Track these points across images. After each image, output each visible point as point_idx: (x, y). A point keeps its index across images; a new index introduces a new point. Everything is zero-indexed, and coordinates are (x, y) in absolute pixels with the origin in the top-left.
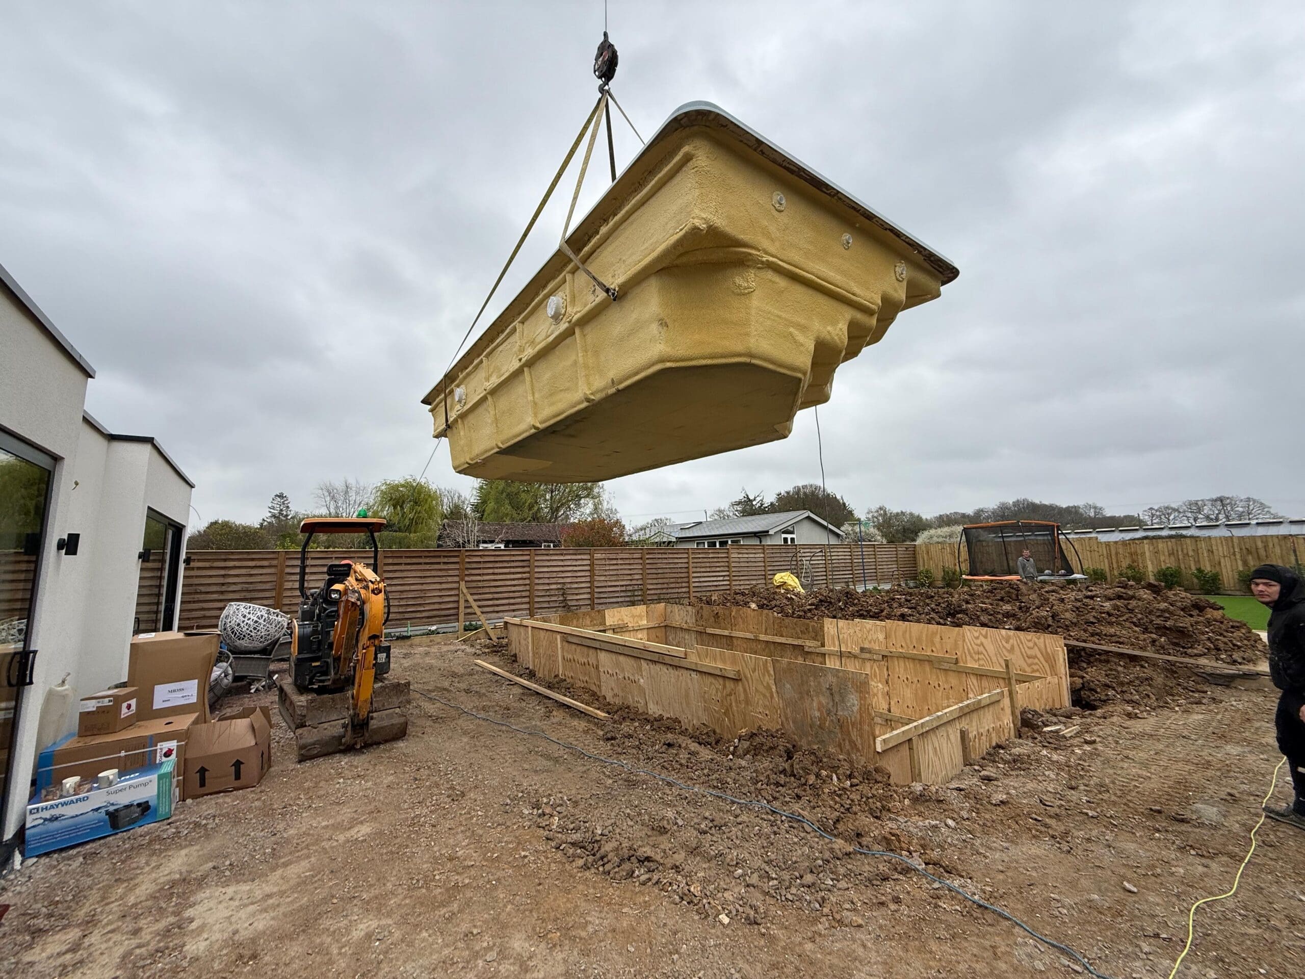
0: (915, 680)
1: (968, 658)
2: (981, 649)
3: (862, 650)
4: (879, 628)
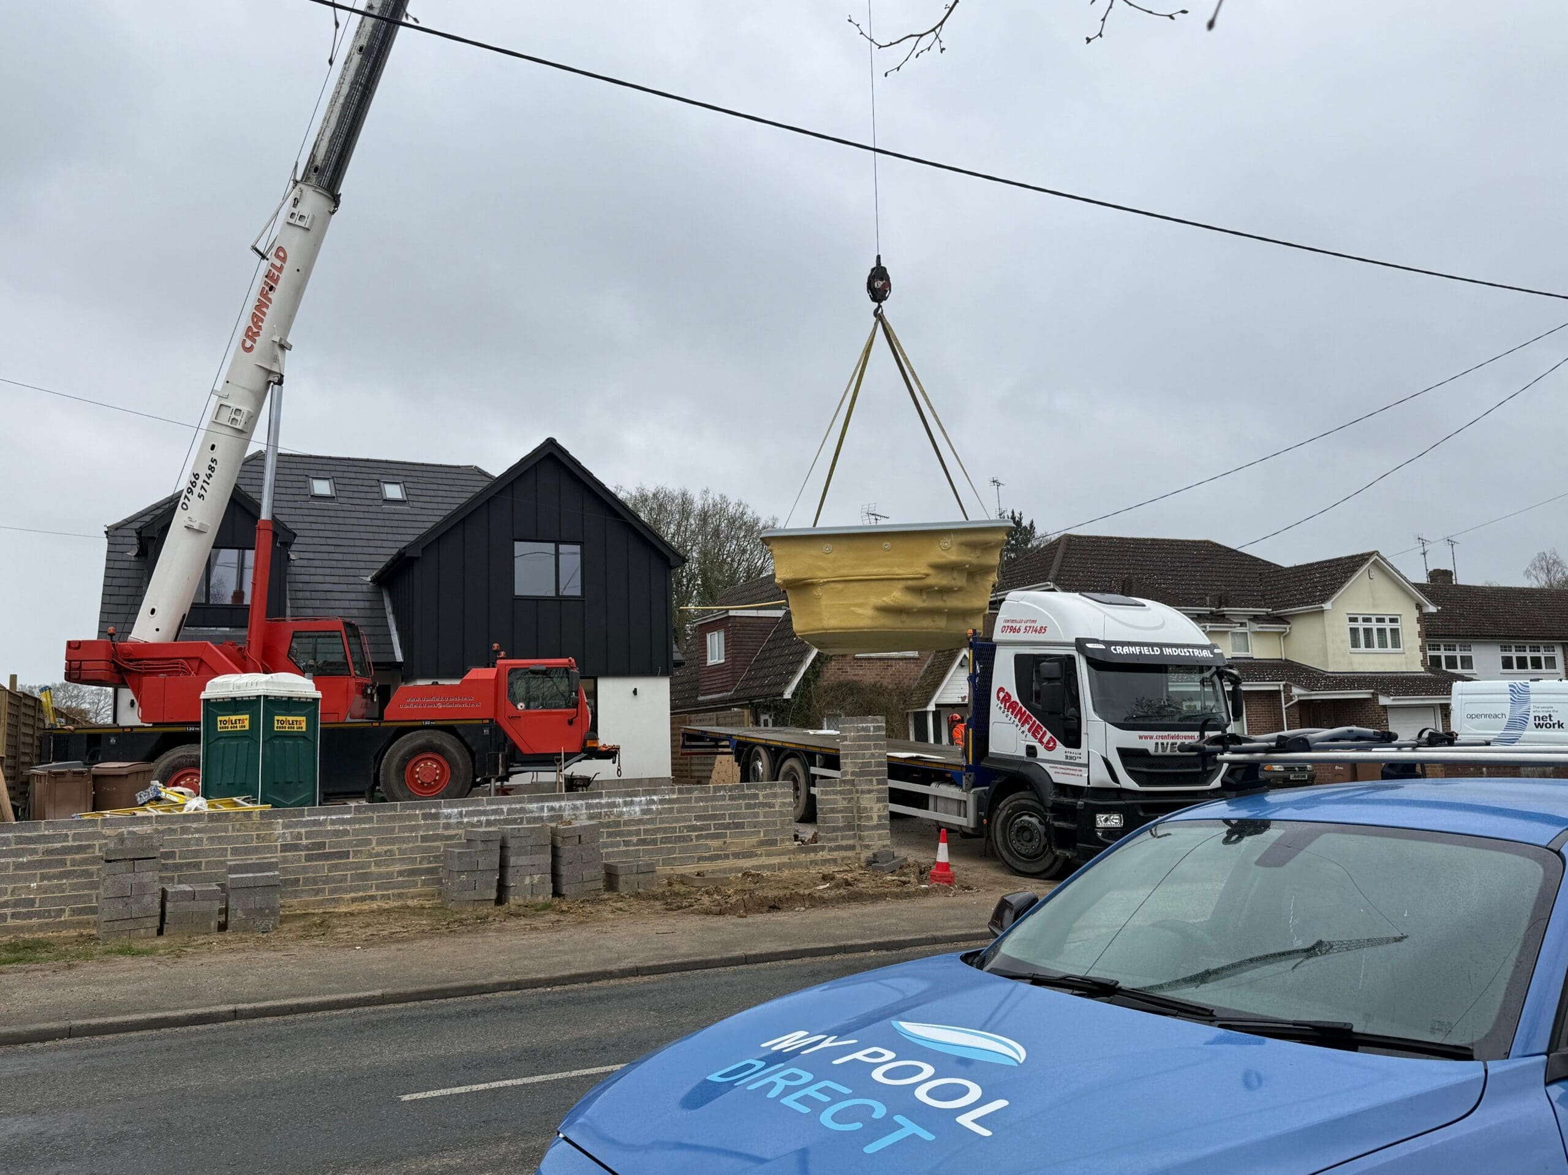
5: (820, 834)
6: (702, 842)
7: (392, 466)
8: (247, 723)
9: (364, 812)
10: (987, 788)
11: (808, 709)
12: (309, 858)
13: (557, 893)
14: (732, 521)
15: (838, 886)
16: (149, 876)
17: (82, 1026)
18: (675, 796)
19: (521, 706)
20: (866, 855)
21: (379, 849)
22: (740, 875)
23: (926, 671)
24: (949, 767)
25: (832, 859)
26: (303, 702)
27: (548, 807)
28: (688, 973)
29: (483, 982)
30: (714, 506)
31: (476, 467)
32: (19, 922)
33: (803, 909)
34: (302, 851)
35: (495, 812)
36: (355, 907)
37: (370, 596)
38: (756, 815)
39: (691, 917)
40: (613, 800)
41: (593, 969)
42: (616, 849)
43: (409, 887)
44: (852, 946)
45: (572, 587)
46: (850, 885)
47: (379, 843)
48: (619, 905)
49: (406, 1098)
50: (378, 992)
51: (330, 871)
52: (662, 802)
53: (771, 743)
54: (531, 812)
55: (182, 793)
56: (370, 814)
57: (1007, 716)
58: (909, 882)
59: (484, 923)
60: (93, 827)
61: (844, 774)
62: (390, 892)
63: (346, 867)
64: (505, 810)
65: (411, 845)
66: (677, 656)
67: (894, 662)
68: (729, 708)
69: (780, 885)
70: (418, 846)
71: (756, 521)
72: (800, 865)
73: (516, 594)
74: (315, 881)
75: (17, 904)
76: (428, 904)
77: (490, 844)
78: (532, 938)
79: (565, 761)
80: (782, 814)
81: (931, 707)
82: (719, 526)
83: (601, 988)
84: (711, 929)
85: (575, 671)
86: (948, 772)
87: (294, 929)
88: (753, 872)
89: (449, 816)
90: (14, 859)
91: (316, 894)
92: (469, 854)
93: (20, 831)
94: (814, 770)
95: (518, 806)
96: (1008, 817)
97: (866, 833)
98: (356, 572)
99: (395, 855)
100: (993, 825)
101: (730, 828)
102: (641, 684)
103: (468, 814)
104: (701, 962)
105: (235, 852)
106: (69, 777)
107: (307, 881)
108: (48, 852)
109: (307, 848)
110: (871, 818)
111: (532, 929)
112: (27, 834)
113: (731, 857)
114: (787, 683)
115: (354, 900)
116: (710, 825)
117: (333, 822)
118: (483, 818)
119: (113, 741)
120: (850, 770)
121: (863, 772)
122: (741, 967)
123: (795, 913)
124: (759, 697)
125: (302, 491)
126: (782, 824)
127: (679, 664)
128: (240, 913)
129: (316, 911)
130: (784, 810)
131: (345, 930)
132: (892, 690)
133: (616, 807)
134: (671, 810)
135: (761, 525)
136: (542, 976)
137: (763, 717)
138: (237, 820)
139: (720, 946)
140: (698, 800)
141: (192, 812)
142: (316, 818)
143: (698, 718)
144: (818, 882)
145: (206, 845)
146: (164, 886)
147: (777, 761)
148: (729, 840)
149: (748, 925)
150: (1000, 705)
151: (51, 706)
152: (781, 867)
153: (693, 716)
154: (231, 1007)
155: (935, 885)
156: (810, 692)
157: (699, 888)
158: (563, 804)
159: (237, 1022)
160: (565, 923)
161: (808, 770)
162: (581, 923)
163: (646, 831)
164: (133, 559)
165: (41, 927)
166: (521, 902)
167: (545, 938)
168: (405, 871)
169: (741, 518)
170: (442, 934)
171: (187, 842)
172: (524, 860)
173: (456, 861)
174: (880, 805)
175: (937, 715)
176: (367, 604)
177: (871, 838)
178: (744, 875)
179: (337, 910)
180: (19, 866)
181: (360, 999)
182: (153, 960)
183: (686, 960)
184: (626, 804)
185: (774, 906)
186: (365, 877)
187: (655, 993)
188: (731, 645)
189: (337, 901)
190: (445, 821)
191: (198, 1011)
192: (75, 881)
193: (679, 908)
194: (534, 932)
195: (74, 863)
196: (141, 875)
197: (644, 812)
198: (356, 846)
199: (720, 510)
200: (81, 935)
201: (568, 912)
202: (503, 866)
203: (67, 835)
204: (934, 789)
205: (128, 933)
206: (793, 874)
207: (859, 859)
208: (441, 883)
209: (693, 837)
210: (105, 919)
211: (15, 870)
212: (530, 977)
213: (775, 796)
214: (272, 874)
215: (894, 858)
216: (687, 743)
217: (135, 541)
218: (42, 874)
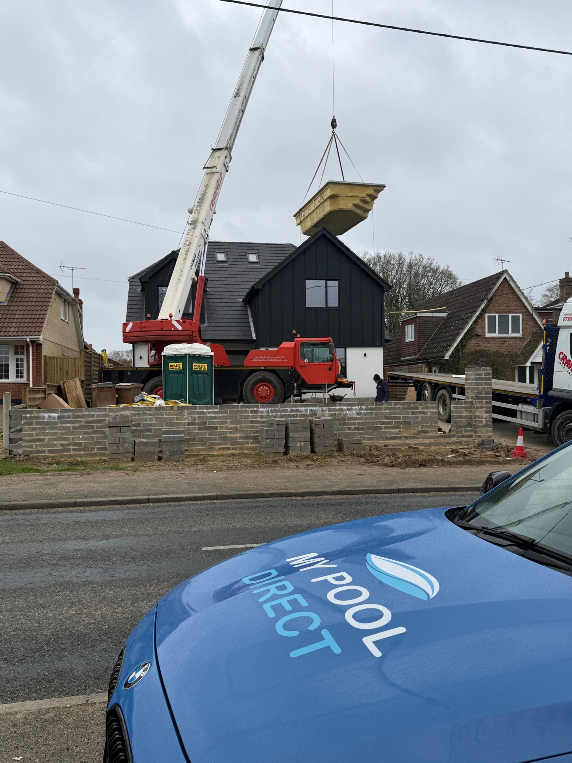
5: (453, 428)
6: (388, 430)
7: (253, 245)
8: (181, 367)
9: (224, 409)
10: (551, 407)
11: (458, 364)
12: (200, 429)
13: (313, 451)
14: (425, 268)
15: (459, 456)
16: (127, 434)
17: (81, 502)
18: (374, 407)
19: (306, 361)
20: (478, 440)
21: (231, 426)
22: (407, 447)
23: (526, 345)
24: (529, 396)
25: (459, 442)
26: (206, 357)
27: (309, 409)
28: (367, 495)
29: (264, 492)
30: (415, 260)
31: (291, 244)
32: (75, 453)
33: (437, 467)
34: (196, 425)
35: (284, 411)
36: (220, 452)
37: (241, 308)
38: (417, 418)
39: (377, 467)
40: (341, 407)
41: (318, 490)
42: (343, 432)
43: (245, 444)
44: (458, 488)
45: (333, 302)
46: (466, 456)
47: (231, 423)
48: (343, 459)
49: (204, 549)
50: (214, 494)
51: (209, 435)
52: (367, 409)
53: (433, 381)
54: (301, 412)
55: (155, 398)
56: (226, 410)
57: (564, 368)
58: (500, 456)
59: (276, 463)
60: (105, 411)
61: (467, 398)
62: (236, 446)
63: (216, 434)
64: (289, 410)
65: (245, 425)
66: (387, 337)
67: (508, 340)
68: (416, 364)
69: (428, 454)
70: (248, 426)
71: (438, 268)
72: (441, 444)
73: (307, 306)
74: (202, 439)
75: (75, 444)
76: (253, 453)
77: (280, 426)
78: (296, 472)
79: (327, 388)
80: (431, 418)
81: (528, 364)
82: (418, 270)
83: (321, 500)
84: (385, 474)
85: (332, 344)
86: (528, 398)
87: (191, 461)
88: (414, 446)
89: (262, 412)
90: (72, 425)
91: (203, 446)
92: (271, 431)
93: (74, 413)
94: (454, 396)
95: (295, 409)
96: (562, 423)
97: (478, 429)
98: (235, 297)
99: (238, 429)
100: (553, 427)
101: (403, 424)
102: (369, 351)
103: (272, 411)
104: (374, 490)
105: (167, 424)
106: (106, 389)
107: (199, 439)
108: (86, 422)
109: (198, 424)
110: (482, 421)
111: (297, 468)
112: (78, 414)
113: (403, 438)
114: (447, 351)
115: (220, 449)
116: (392, 422)
117: (210, 413)
118: (279, 414)
119: (129, 373)
120: (470, 396)
121: (478, 397)
122: (395, 494)
123: (432, 468)
124: (431, 358)
125: (213, 259)
126: (431, 423)
127: (388, 341)
128: (167, 453)
129: (203, 453)
130: (432, 415)
131: (213, 463)
132: (506, 355)
133: (343, 411)
134: (371, 413)
135: (440, 270)
136: (292, 491)
137: (434, 369)
138: (167, 411)
139: (387, 483)
140: (386, 409)
141: (158, 406)
142: (202, 410)
143: (399, 368)
144: (449, 453)
145: (154, 422)
146: (135, 439)
147: (435, 390)
148: (402, 430)
149: (405, 473)
150: (560, 362)
151: (106, 358)
152: (430, 445)
153: (397, 368)
154: (147, 497)
155: (515, 458)
156: (459, 355)
157: (384, 453)
158: (317, 408)
159: (149, 504)
160: (314, 466)
161: (451, 396)
162: (321, 466)
163: (359, 423)
164: (140, 292)
165: (85, 455)
166: (295, 454)
167: (301, 472)
168: (243, 437)
169: (430, 266)
170: (255, 467)
171: (146, 420)
172: (296, 435)
173: (264, 433)
174: (487, 415)
175: (531, 368)
176: (240, 312)
177: (481, 432)
178: (409, 447)
179: (212, 453)
180: (75, 428)
181: (206, 496)
182: (124, 472)
183: (367, 489)
184: (348, 409)
185: (422, 464)
186: (225, 438)
187: (347, 504)
188: (418, 332)
189: (212, 449)
190: (261, 414)
191: (132, 498)
192: (98, 435)
193: (372, 462)
194: (298, 469)
195: (98, 427)
196: (124, 433)
197: (358, 414)
198: (220, 424)
199: (418, 262)
200: (101, 460)
201: (317, 460)
202: (287, 437)
203: (94, 415)
204: (520, 407)
205: (119, 459)
206: (437, 449)
207: (474, 442)
208: (259, 443)
209: (383, 427)
210: (109, 453)
211: (73, 429)
212: (287, 491)
213: (427, 408)
214: (181, 435)
215: (494, 443)
216: (390, 381)
217: (140, 284)
218: (84, 432)
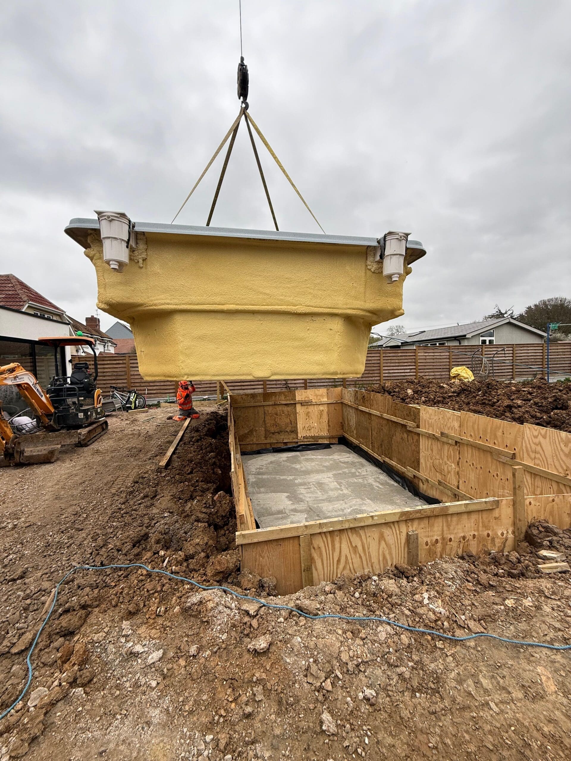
0: (479, 467)
1: (525, 455)
2: (539, 448)
3: (442, 434)
4: (455, 417)
